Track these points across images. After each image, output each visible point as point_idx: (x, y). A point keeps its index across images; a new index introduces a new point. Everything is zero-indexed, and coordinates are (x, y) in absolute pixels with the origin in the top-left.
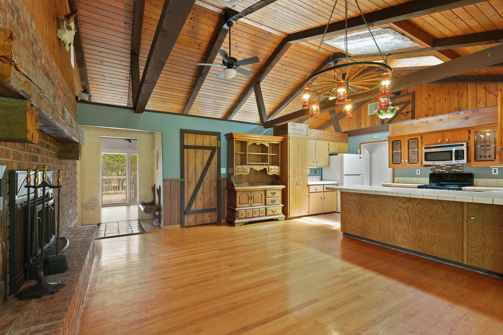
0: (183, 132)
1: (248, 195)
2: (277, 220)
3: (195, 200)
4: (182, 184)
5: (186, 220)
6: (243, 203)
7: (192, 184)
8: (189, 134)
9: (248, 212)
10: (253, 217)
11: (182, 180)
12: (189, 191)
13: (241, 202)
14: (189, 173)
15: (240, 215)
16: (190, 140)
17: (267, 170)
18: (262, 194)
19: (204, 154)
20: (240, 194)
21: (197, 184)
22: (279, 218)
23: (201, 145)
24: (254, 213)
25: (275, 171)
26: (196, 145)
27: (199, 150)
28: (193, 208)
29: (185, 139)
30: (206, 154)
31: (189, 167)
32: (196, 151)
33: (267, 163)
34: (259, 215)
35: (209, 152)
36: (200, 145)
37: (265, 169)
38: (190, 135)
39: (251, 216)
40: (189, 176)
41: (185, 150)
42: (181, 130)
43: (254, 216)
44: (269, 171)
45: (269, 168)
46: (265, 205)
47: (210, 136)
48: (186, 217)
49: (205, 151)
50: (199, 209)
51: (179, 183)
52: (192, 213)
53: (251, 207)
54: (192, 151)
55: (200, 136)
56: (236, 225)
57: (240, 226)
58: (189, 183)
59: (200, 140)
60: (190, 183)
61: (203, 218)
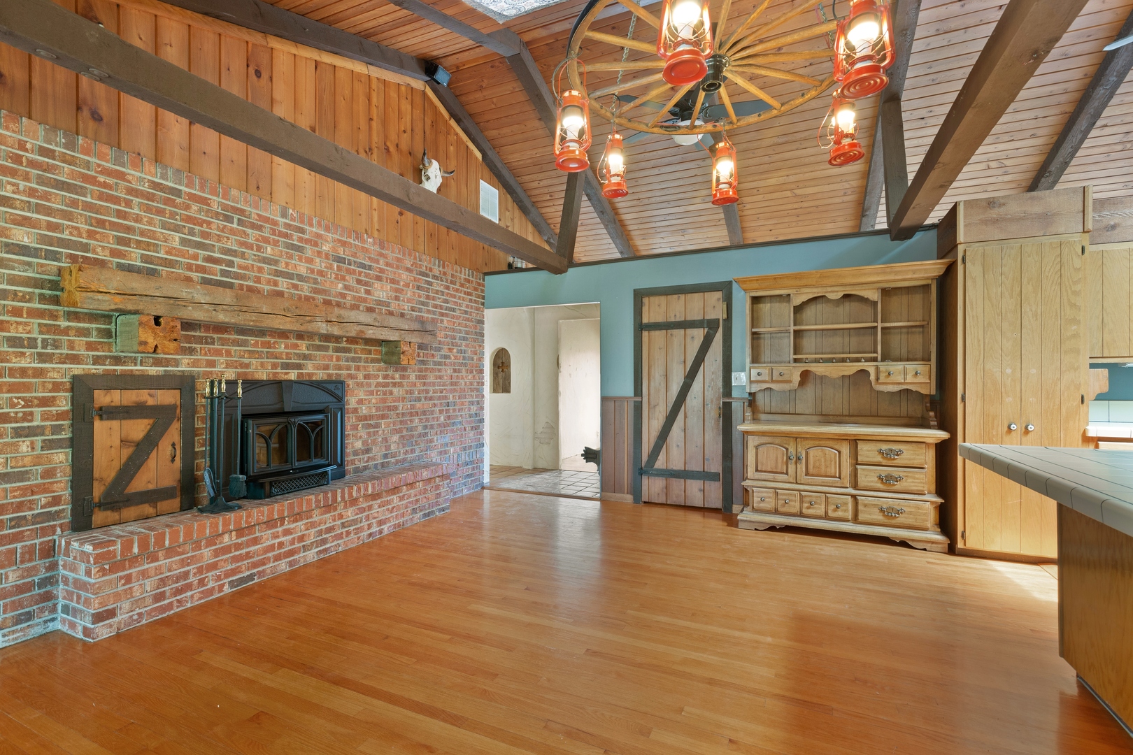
0: (639, 296)
1: (787, 449)
2: (904, 544)
3: (665, 446)
4: (638, 408)
5: (645, 488)
6: (769, 470)
7: (657, 408)
8: (652, 299)
9: (784, 497)
10: (801, 515)
11: (638, 399)
12: (652, 426)
13: (762, 464)
14: (652, 384)
15: (756, 499)
16: (655, 311)
17: (872, 377)
18: (839, 452)
19: (688, 340)
20: (757, 443)
21: (669, 409)
22: (913, 540)
23: (680, 318)
24: (806, 505)
25: (905, 379)
26: (669, 320)
27: (675, 332)
28: (660, 463)
29: (645, 309)
30: (693, 337)
31: (653, 370)
32: (669, 335)
33: (875, 355)
34: (826, 513)
35: (698, 334)
36: (678, 319)
37: (864, 373)
38: (656, 300)
39: (795, 510)
40: (652, 391)
41: (645, 334)
42: (634, 290)
43: (805, 511)
44: (877, 379)
45: (877, 368)
46: (855, 486)
47: (702, 294)
48: (645, 480)
49: (689, 331)
50: (675, 468)
51: (631, 405)
52: (657, 475)
53: (797, 483)
54: (658, 335)
55: (678, 299)
56: (740, 525)
57: (756, 529)
58: (652, 408)
59: (678, 308)
60: (655, 406)
61: (685, 492)
